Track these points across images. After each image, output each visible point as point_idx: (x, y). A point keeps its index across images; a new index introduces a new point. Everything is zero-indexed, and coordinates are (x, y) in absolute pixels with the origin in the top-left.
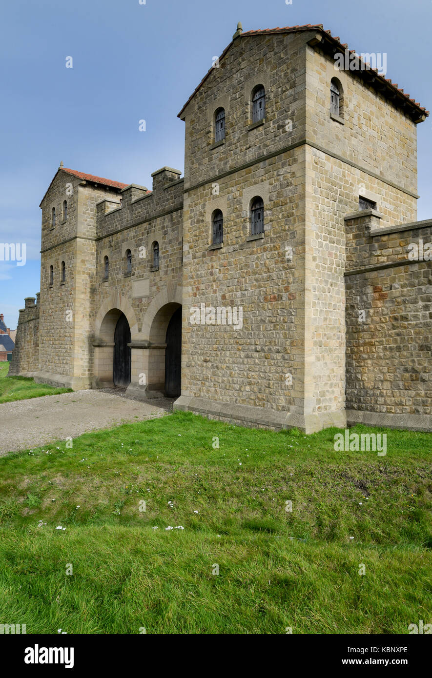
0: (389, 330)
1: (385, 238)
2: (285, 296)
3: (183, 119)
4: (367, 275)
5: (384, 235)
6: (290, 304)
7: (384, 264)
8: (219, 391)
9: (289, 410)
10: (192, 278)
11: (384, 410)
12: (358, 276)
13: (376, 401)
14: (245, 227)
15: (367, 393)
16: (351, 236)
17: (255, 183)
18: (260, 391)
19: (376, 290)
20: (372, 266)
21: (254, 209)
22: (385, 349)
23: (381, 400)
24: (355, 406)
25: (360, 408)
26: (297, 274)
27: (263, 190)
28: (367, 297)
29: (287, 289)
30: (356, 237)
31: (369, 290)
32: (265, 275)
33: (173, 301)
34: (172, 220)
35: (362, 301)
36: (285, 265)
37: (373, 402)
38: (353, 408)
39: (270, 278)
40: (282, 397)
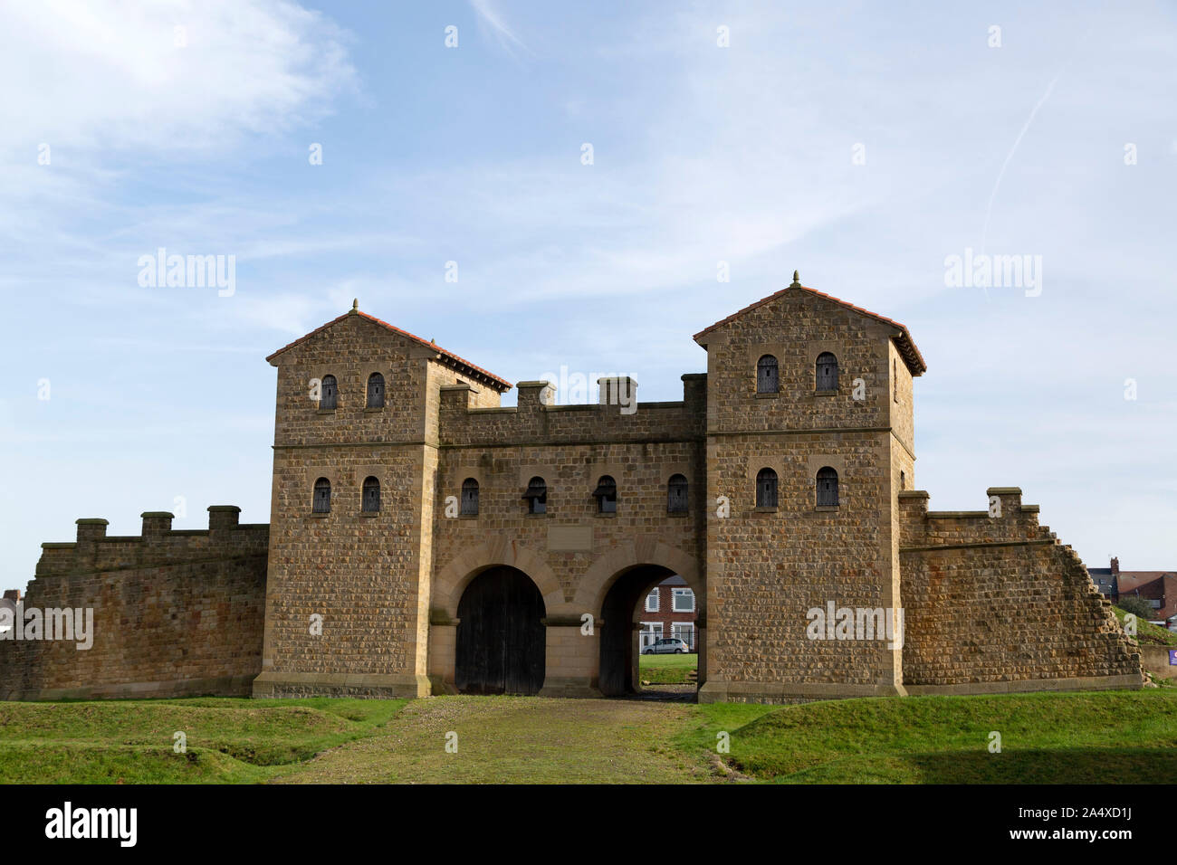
0: (947, 607)
1: (941, 522)
2: (868, 572)
3: (705, 347)
4: (924, 554)
5: (941, 519)
6: (874, 580)
7: (941, 546)
8: (774, 670)
9: (875, 682)
10: (726, 540)
11: (945, 682)
12: (913, 554)
13: (936, 675)
14: (810, 495)
15: (926, 667)
16: (905, 513)
17: (825, 453)
18: (836, 666)
19: (933, 568)
20: (928, 546)
21: (820, 477)
22: (944, 625)
23: (941, 673)
24: (914, 681)
25: (918, 683)
26: (882, 553)
27: (837, 462)
28: (924, 574)
29: (869, 565)
30: (909, 515)
31: (926, 568)
32: (841, 549)
33: (648, 562)
34: (645, 452)
35: (918, 577)
36: (868, 542)
37: (933, 675)
38: (912, 684)
39: (848, 552)
40: (866, 671)
